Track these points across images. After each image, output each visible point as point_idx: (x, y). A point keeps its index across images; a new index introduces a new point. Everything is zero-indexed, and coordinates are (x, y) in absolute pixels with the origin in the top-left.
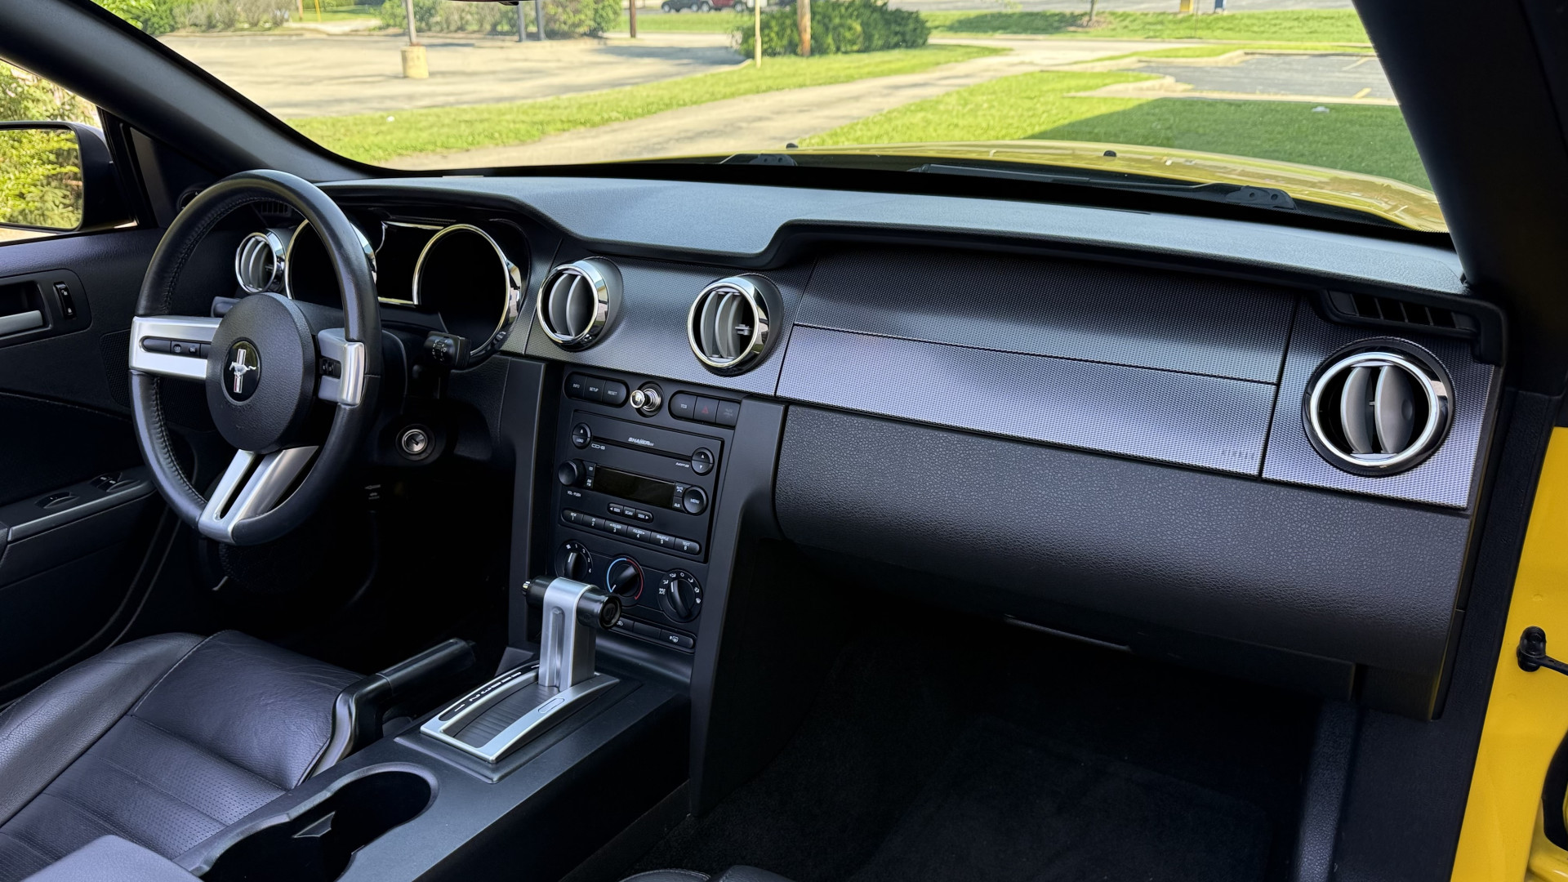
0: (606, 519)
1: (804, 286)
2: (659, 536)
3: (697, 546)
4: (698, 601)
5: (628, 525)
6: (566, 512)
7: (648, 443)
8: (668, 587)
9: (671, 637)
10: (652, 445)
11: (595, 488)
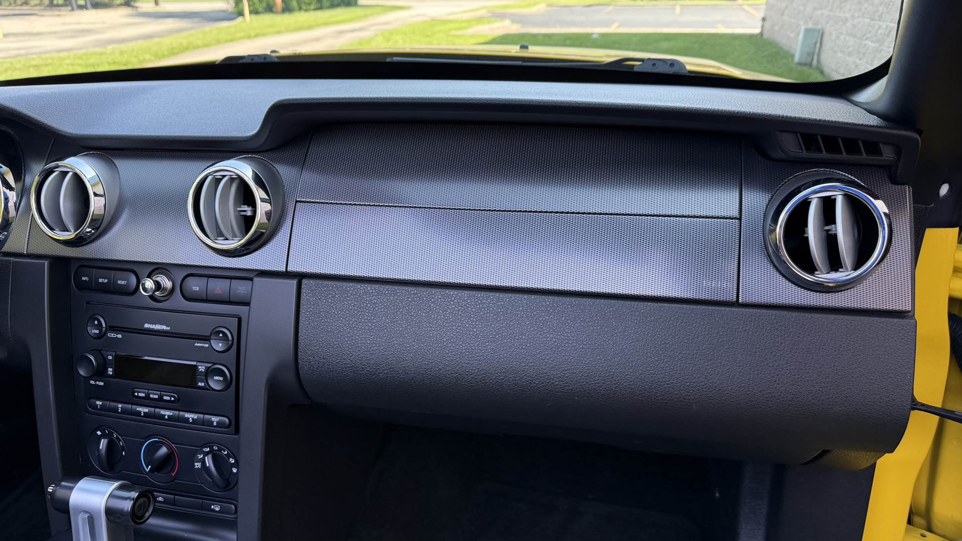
0: (133, 404)
1: (302, 164)
2: (187, 415)
3: (227, 420)
4: (235, 470)
5: (156, 407)
6: (92, 400)
7: (164, 327)
8: (203, 461)
9: (212, 507)
10: (169, 328)
11: (116, 374)
